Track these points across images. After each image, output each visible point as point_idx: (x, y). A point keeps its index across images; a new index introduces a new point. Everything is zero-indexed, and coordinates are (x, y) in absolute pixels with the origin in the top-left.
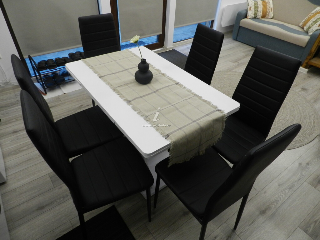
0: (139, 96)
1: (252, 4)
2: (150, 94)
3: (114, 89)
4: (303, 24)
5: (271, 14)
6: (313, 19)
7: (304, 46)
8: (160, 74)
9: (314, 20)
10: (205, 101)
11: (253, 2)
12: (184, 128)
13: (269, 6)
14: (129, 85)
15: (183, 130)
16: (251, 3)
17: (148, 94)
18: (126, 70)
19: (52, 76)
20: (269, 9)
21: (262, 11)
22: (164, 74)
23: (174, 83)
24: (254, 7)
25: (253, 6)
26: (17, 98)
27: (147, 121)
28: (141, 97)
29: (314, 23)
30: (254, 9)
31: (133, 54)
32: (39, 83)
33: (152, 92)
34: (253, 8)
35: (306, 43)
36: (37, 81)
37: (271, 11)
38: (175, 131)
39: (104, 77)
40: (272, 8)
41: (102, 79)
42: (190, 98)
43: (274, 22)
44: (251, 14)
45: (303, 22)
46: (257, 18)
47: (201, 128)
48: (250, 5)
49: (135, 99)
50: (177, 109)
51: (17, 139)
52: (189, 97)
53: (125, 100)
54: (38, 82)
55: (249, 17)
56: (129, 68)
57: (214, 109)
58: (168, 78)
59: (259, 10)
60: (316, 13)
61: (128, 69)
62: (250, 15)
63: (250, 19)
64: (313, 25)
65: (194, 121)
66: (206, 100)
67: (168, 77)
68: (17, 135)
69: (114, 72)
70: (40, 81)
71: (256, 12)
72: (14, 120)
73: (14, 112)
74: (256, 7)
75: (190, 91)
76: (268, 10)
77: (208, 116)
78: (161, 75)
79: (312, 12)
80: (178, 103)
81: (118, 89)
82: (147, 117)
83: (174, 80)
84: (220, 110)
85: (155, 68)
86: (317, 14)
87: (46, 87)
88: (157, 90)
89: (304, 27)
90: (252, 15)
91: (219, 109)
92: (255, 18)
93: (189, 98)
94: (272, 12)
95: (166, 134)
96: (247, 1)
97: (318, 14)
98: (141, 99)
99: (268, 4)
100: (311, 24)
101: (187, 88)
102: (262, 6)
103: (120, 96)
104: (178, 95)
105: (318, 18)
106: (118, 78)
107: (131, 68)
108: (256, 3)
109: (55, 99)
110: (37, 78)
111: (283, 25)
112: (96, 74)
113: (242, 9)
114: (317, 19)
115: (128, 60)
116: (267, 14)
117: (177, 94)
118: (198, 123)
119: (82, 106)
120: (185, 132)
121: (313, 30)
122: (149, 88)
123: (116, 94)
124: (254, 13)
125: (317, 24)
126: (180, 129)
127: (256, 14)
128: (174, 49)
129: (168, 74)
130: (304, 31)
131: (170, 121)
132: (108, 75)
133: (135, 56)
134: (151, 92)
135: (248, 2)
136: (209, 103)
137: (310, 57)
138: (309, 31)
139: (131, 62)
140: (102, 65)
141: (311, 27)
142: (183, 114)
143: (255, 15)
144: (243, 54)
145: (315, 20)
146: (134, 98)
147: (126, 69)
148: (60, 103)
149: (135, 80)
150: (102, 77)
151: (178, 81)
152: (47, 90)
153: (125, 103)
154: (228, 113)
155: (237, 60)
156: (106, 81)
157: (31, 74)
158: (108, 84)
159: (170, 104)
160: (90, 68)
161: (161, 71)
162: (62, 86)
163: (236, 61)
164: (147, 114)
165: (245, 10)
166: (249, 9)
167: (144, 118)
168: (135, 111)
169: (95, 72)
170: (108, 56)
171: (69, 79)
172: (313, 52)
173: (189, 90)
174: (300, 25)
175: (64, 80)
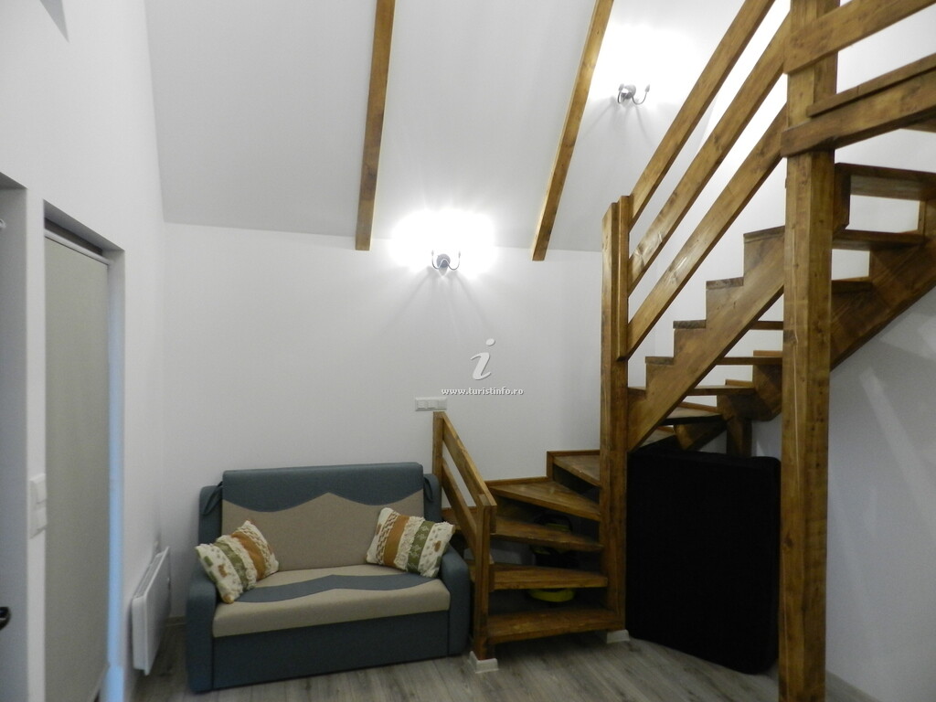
1: (219, 557)
5: (273, 562)
6: (407, 539)
9: (411, 539)
11: (217, 548)
13: (257, 541)
16: (215, 553)
20: (263, 550)
21: (252, 565)
24: (228, 562)
25: (224, 559)
29: (418, 548)
30: (232, 567)
34: (229, 568)
35: (449, 598)
37: (271, 554)
40: (268, 546)
44: (230, 584)
45: (378, 553)
48: (216, 562)
55: (232, 598)
59: (246, 566)
60: (395, 522)
62: (233, 590)
64: (419, 552)
71: (242, 573)
74: (235, 560)
76: (263, 555)
89: (395, 562)
90: (238, 588)
92: (247, 593)
99: (254, 540)
100: (412, 550)
102: (244, 550)
105: (415, 531)
108: (225, 548)
111: (332, 577)
114: (417, 534)
116: (266, 563)
121: (431, 561)
124: (238, 580)
125: (426, 546)
127: (244, 579)
135: (202, 556)
138: (420, 568)
141: (417, 559)
143: (241, 583)
145: (413, 539)
166: (217, 573)
174: (371, 557)
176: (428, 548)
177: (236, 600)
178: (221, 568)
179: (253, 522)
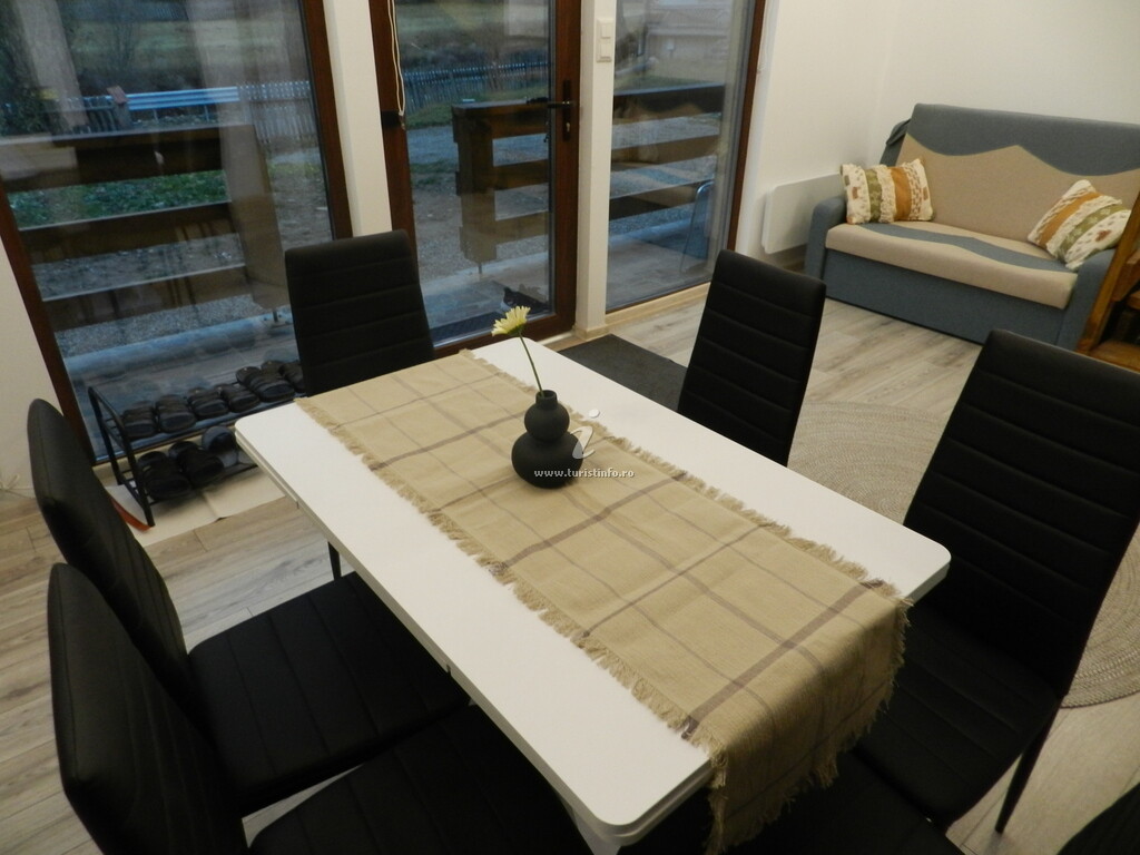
0: (539, 541)
1: (858, 179)
2: (581, 527)
3: (436, 517)
4: (1042, 234)
5: (927, 209)
6: (1074, 219)
7: (1060, 303)
8: (607, 444)
9: (1079, 220)
10: (807, 546)
11: (862, 171)
12: (755, 681)
13: (915, 182)
14: (492, 496)
15: (751, 692)
16: (857, 175)
17: (574, 530)
18: (472, 432)
19: (174, 454)
20: (917, 191)
21: (894, 200)
22: (619, 442)
23: (667, 477)
24: (866, 187)
25: (863, 183)
26: (34, 548)
27: (591, 651)
28: (547, 544)
29: (1079, 232)
30: (867, 193)
31: (491, 368)
32: (123, 486)
33: (588, 517)
34: (864, 192)
35: (1066, 296)
36: (114, 478)
37: (925, 198)
38: (717, 700)
39: (391, 467)
40: (925, 189)
41: (383, 476)
42: (745, 535)
43: (940, 232)
44: (858, 208)
45: (1039, 230)
46: (881, 219)
47: (823, 672)
48: (854, 183)
49: (526, 553)
50: (705, 589)
51: (25, 725)
52: (743, 530)
53: (483, 562)
54: (121, 481)
55: (855, 220)
56: (481, 424)
57: (852, 583)
58: (642, 457)
59: (883, 197)
60: (1079, 198)
61: (480, 428)
62: (858, 213)
63: (857, 227)
64: (1077, 237)
65: (788, 645)
66: (809, 539)
67: (637, 451)
68: (25, 707)
69: (424, 446)
70: (129, 476)
71: (876, 202)
72: (16, 642)
73: (17, 607)
74: (875, 189)
75: (735, 506)
76: (913, 196)
77: (837, 618)
78: (611, 445)
79: (1066, 196)
80: (701, 561)
81: (450, 513)
82: (587, 634)
83: (664, 465)
84: (878, 584)
85: (581, 417)
86: (1081, 203)
87: (150, 500)
88: (608, 511)
89: (1048, 244)
90: (865, 214)
91: (871, 577)
92: (874, 221)
93: (741, 538)
94: (929, 200)
95: (683, 717)
96: (841, 172)
97: (1087, 202)
98: (548, 552)
99: (910, 178)
100: (1071, 234)
101: (721, 494)
102: (892, 184)
103: (462, 546)
104: (693, 525)
105: (1092, 211)
106: (445, 466)
107: (492, 425)
108: (872, 174)
109: (184, 544)
110: (115, 467)
111: (973, 239)
112: (356, 453)
113: (826, 196)
114: (1090, 216)
115: (476, 391)
116: (913, 206)
117: (688, 522)
118: (805, 653)
119: (288, 567)
120: (762, 703)
121: (1083, 250)
122: (574, 502)
123: (444, 537)
124: (869, 207)
125: (1089, 231)
126: (738, 684)
127: (875, 209)
128: (611, 332)
129: (637, 439)
130: (1050, 255)
131: (689, 650)
132: (404, 456)
133: (498, 374)
134: (583, 517)
135: (845, 174)
136: (825, 554)
137: (1090, 341)
138: (1068, 257)
139: (488, 399)
140: (379, 417)
141: (1071, 244)
142: (733, 609)
143: (872, 211)
144: (853, 340)
145: (1081, 220)
146: (519, 551)
147: (473, 427)
148: (204, 557)
149: (513, 473)
150: (382, 465)
151: (681, 466)
152: (153, 509)
153: (484, 576)
154: (912, 595)
155: (837, 361)
156: (400, 482)
157: (96, 454)
158: (408, 493)
159: (670, 567)
160: (331, 431)
161: (605, 429)
162: (210, 491)
163: (834, 367)
164: (586, 621)
165: (839, 197)
166: (850, 194)
167: (574, 641)
168: (533, 608)
169: (355, 448)
170: (399, 381)
171: (237, 463)
172: (1098, 323)
173: (733, 500)
174: (1032, 236)
175: (219, 467)
176: (1090, 234)
177: (857, 224)
178: (855, 190)
179: (924, 163)
